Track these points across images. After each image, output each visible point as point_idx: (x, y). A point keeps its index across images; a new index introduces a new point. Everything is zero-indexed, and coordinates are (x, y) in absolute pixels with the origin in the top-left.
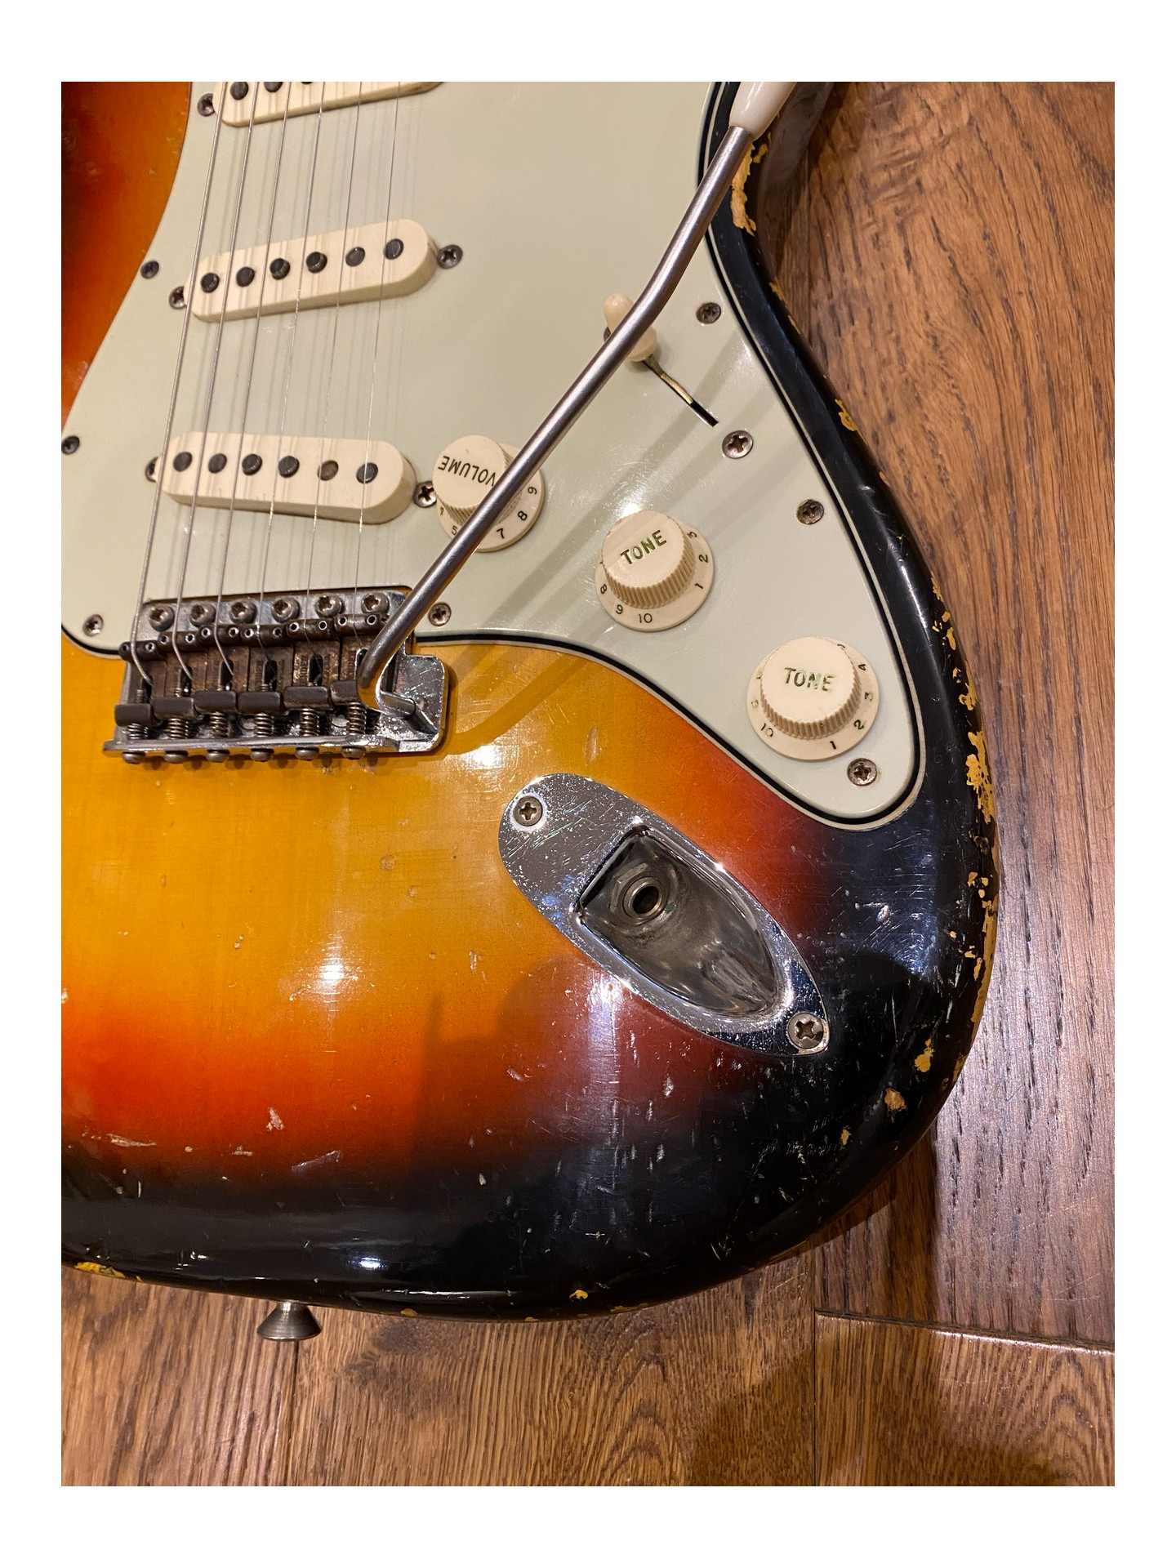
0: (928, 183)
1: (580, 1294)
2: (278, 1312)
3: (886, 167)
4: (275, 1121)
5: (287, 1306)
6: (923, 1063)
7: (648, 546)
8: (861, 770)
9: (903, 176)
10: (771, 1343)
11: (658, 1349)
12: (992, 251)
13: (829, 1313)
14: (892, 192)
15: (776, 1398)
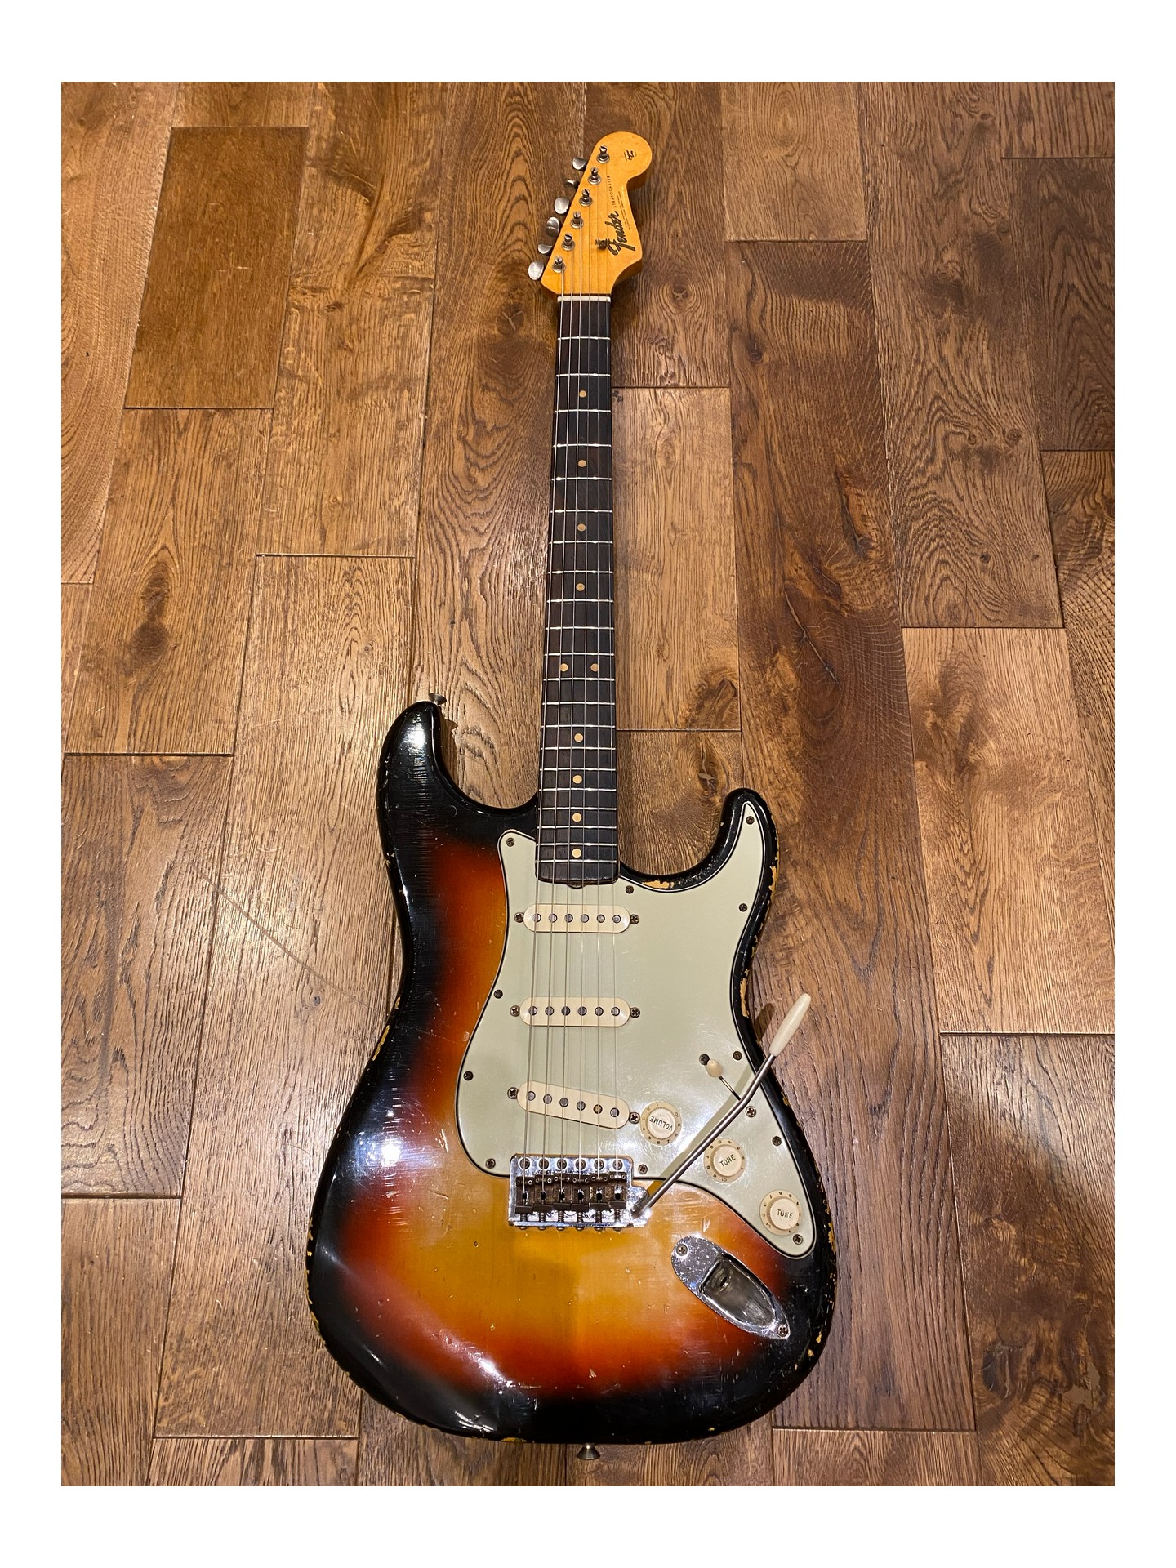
0: (797, 962)
1: (712, 1429)
2: (584, 1449)
3: (781, 951)
4: (593, 1375)
5: (588, 1447)
6: (818, 1340)
7: (729, 1160)
8: (797, 1239)
9: (787, 957)
10: (757, 1442)
11: (715, 1449)
12: (822, 996)
13: (777, 1427)
14: (784, 962)
15: (760, 1462)
